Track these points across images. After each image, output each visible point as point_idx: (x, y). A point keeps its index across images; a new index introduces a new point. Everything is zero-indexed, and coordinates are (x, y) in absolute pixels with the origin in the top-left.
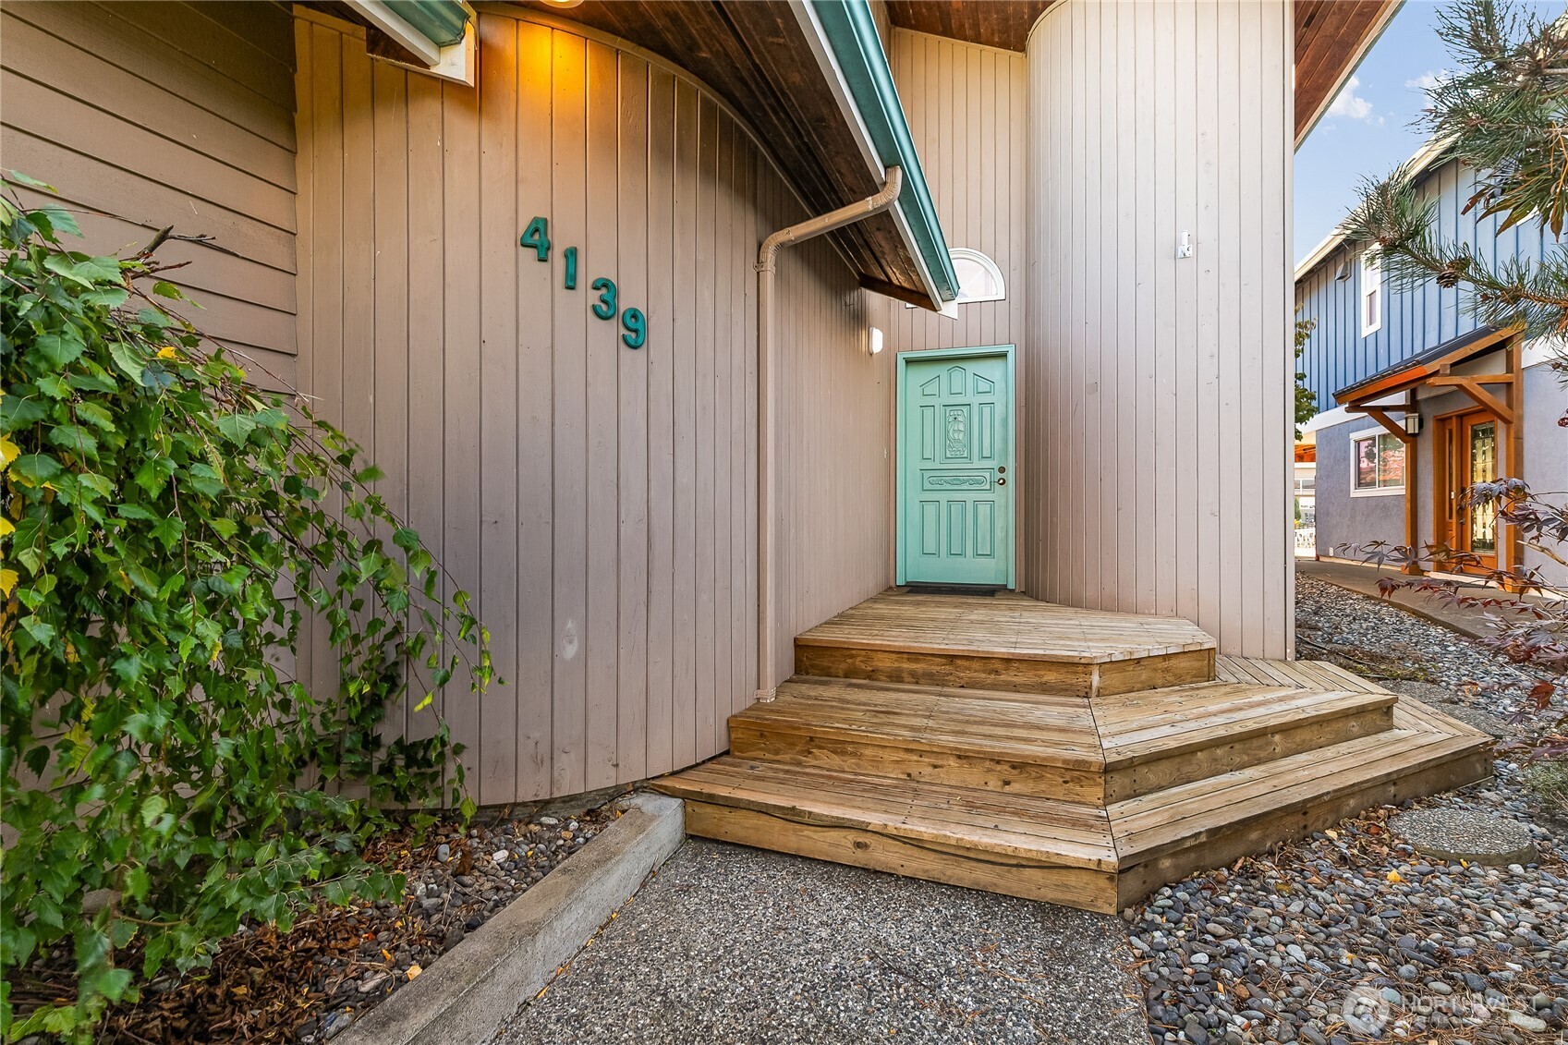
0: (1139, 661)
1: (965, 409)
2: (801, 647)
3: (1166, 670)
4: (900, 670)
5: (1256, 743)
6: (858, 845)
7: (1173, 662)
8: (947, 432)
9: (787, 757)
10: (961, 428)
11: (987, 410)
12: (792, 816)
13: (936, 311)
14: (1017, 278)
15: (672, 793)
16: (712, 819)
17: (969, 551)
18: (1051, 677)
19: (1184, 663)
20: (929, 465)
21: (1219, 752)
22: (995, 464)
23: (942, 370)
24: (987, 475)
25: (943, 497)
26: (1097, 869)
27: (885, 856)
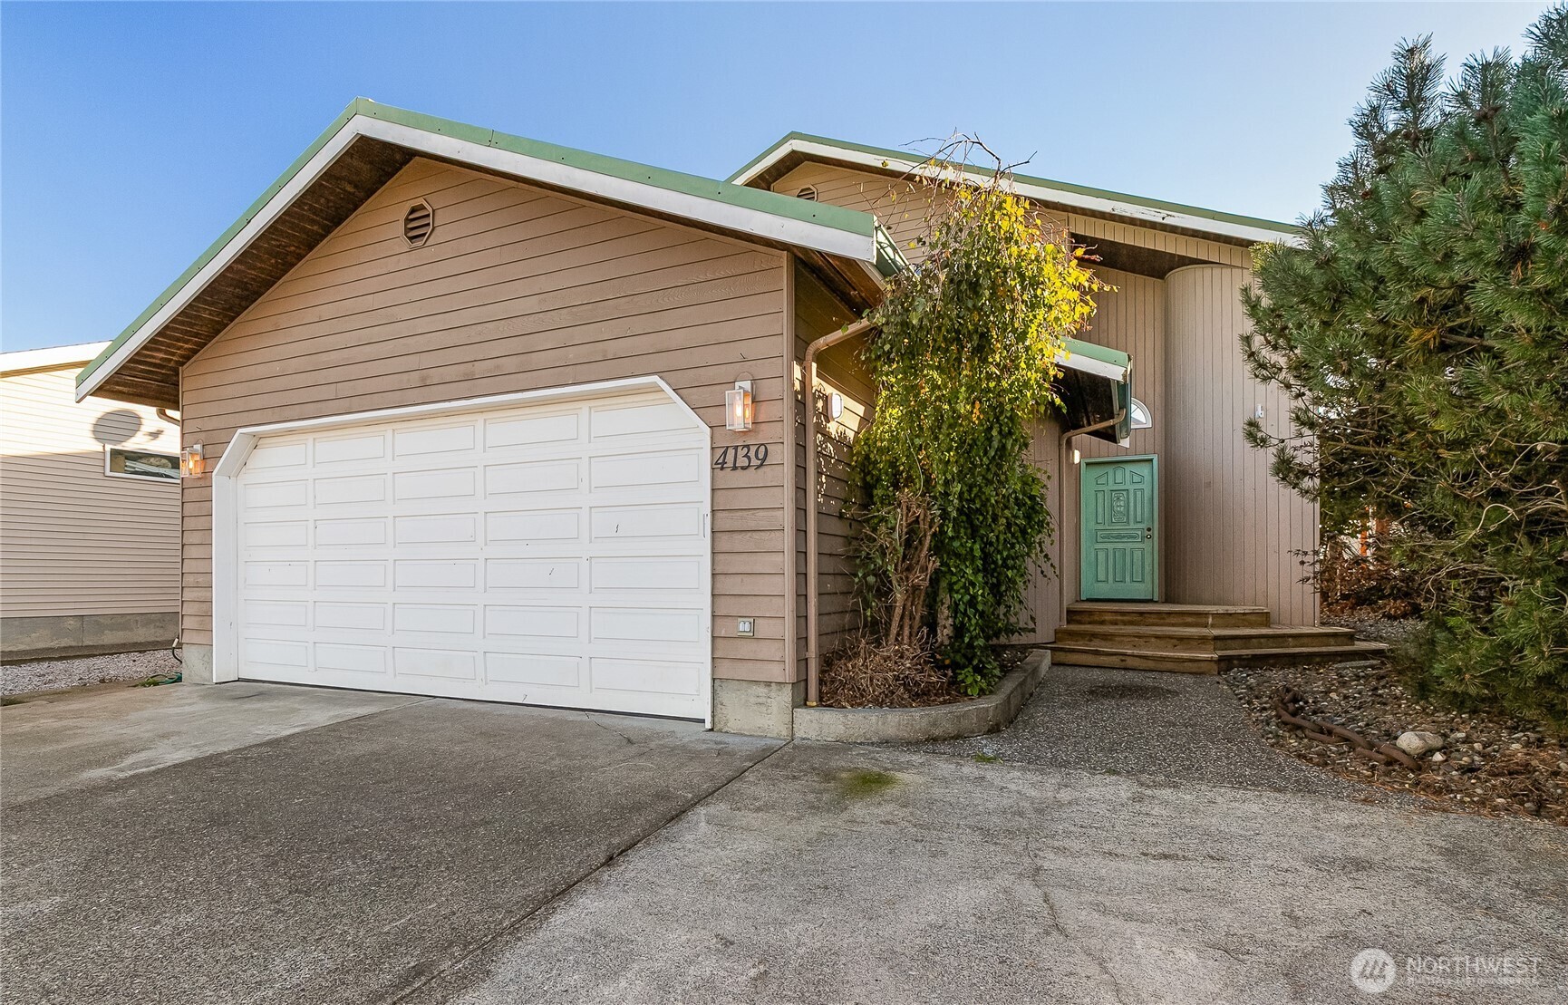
0: (1231, 614)
1: (1124, 493)
2: (1069, 612)
3: (1244, 620)
4: (1117, 620)
5: (1280, 640)
6: (1122, 660)
7: (1247, 616)
8: (1112, 506)
9: (1081, 643)
10: (1122, 503)
11: (1139, 494)
12: (1097, 653)
13: (1116, 443)
14: (1159, 415)
15: (1047, 648)
16: (1062, 657)
17: (1128, 579)
18: (1190, 620)
19: (1253, 618)
20: (1100, 527)
21: (1262, 640)
22: (1144, 526)
23: (1110, 469)
24: (1140, 533)
25: (1110, 546)
26: (1211, 660)
27: (1130, 662)
